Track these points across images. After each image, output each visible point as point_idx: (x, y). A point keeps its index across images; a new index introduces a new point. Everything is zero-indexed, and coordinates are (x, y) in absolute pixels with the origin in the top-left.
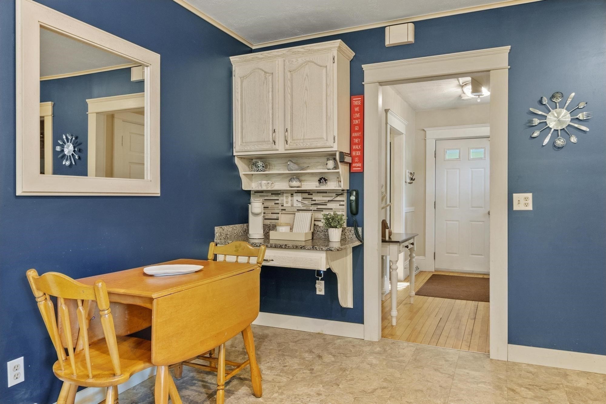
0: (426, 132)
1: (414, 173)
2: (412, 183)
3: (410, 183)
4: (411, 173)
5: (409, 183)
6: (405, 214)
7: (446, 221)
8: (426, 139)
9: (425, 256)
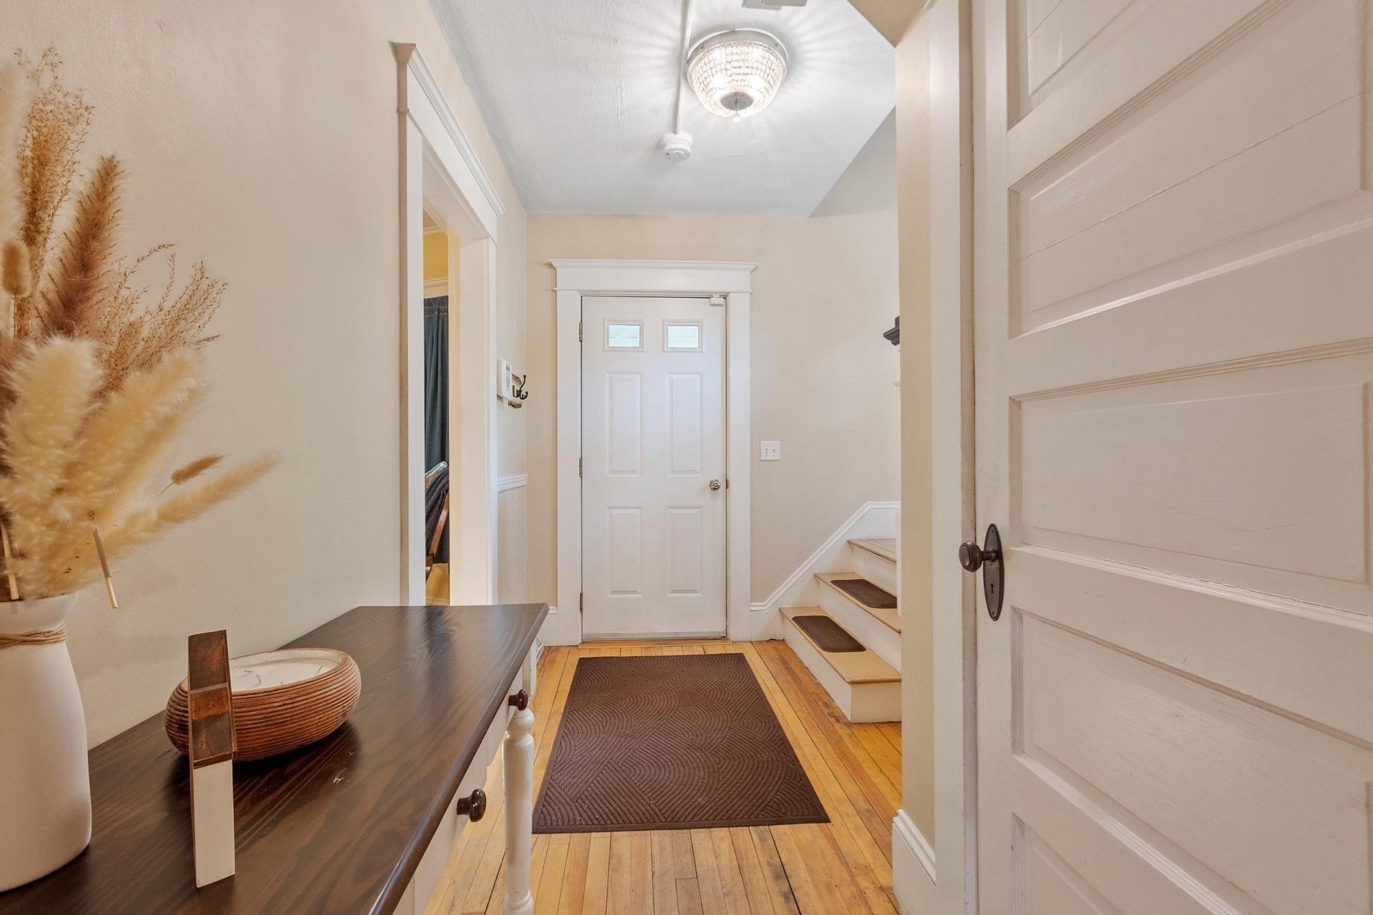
0: (558, 270)
1: (525, 376)
2: (519, 406)
3: (512, 404)
4: (516, 378)
5: (510, 404)
6: (496, 496)
7: (609, 508)
8: (555, 289)
9: (557, 606)
